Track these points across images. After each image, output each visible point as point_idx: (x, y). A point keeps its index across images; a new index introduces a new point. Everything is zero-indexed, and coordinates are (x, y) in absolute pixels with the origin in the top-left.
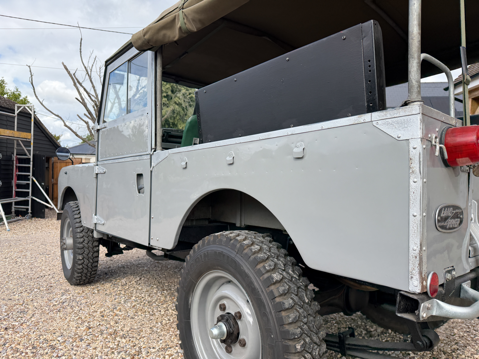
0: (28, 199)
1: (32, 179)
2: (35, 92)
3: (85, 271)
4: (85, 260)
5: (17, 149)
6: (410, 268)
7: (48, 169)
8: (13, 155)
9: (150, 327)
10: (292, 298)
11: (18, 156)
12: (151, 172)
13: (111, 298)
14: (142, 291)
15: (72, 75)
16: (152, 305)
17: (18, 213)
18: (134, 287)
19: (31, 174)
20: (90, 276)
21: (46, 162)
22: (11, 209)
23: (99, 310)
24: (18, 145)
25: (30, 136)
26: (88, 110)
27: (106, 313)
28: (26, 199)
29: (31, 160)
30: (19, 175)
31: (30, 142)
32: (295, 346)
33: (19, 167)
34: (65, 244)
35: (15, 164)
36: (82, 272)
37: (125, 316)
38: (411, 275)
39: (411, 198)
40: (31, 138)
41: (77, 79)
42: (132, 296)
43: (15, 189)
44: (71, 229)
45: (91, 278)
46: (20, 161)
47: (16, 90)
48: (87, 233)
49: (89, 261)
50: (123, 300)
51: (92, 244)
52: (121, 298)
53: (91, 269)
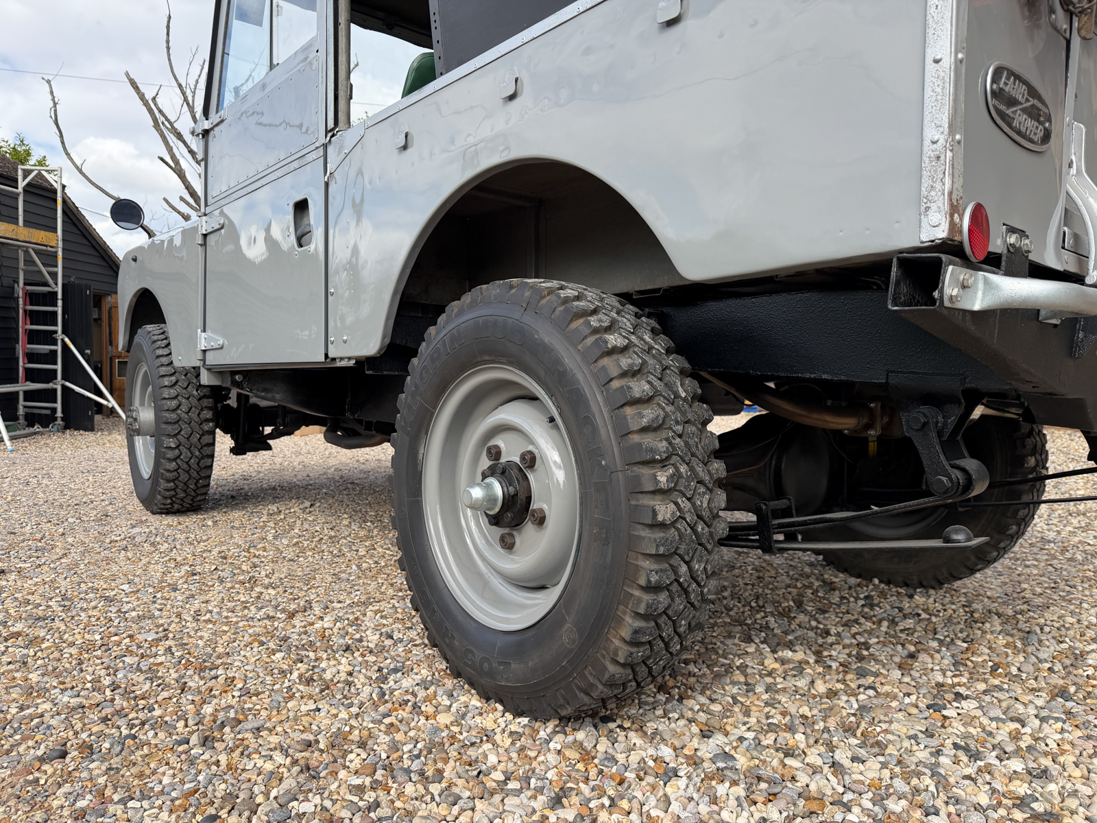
0: (55, 386)
1: (63, 340)
2: (63, 143)
3: (184, 477)
4: (184, 450)
5: (25, 272)
6: (923, 189)
7: (99, 322)
8: (16, 285)
9: (331, 574)
10: (649, 382)
11: (28, 288)
12: (327, 184)
13: (244, 532)
14: (315, 522)
15: (150, 102)
17: (32, 419)
18: (298, 517)
19: (59, 328)
20: (195, 491)
21: (94, 307)
22: (16, 409)
23: (216, 549)
24: (29, 261)
25: (56, 240)
26: (188, 187)
27: (231, 553)
28: (50, 385)
29: (60, 296)
30: (31, 331)
31: (56, 252)
32: (655, 476)
33: (32, 312)
34: (135, 420)
35: (21, 306)
36: (177, 478)
37: (277, 558)
38: (925, 203)
39: (930, 21)
40: (57, 244)
41: (160, 111)
42: (293, 530)
43: (24, 363)
44: (150, 388)
45: (198, 495)
46: (33, 298)
47: (18, 143)
48: (186, 388)
49: (191, 453)
50: (271, 535)
51: (199, 414)
52: (266, 532)
53: (198, 473)
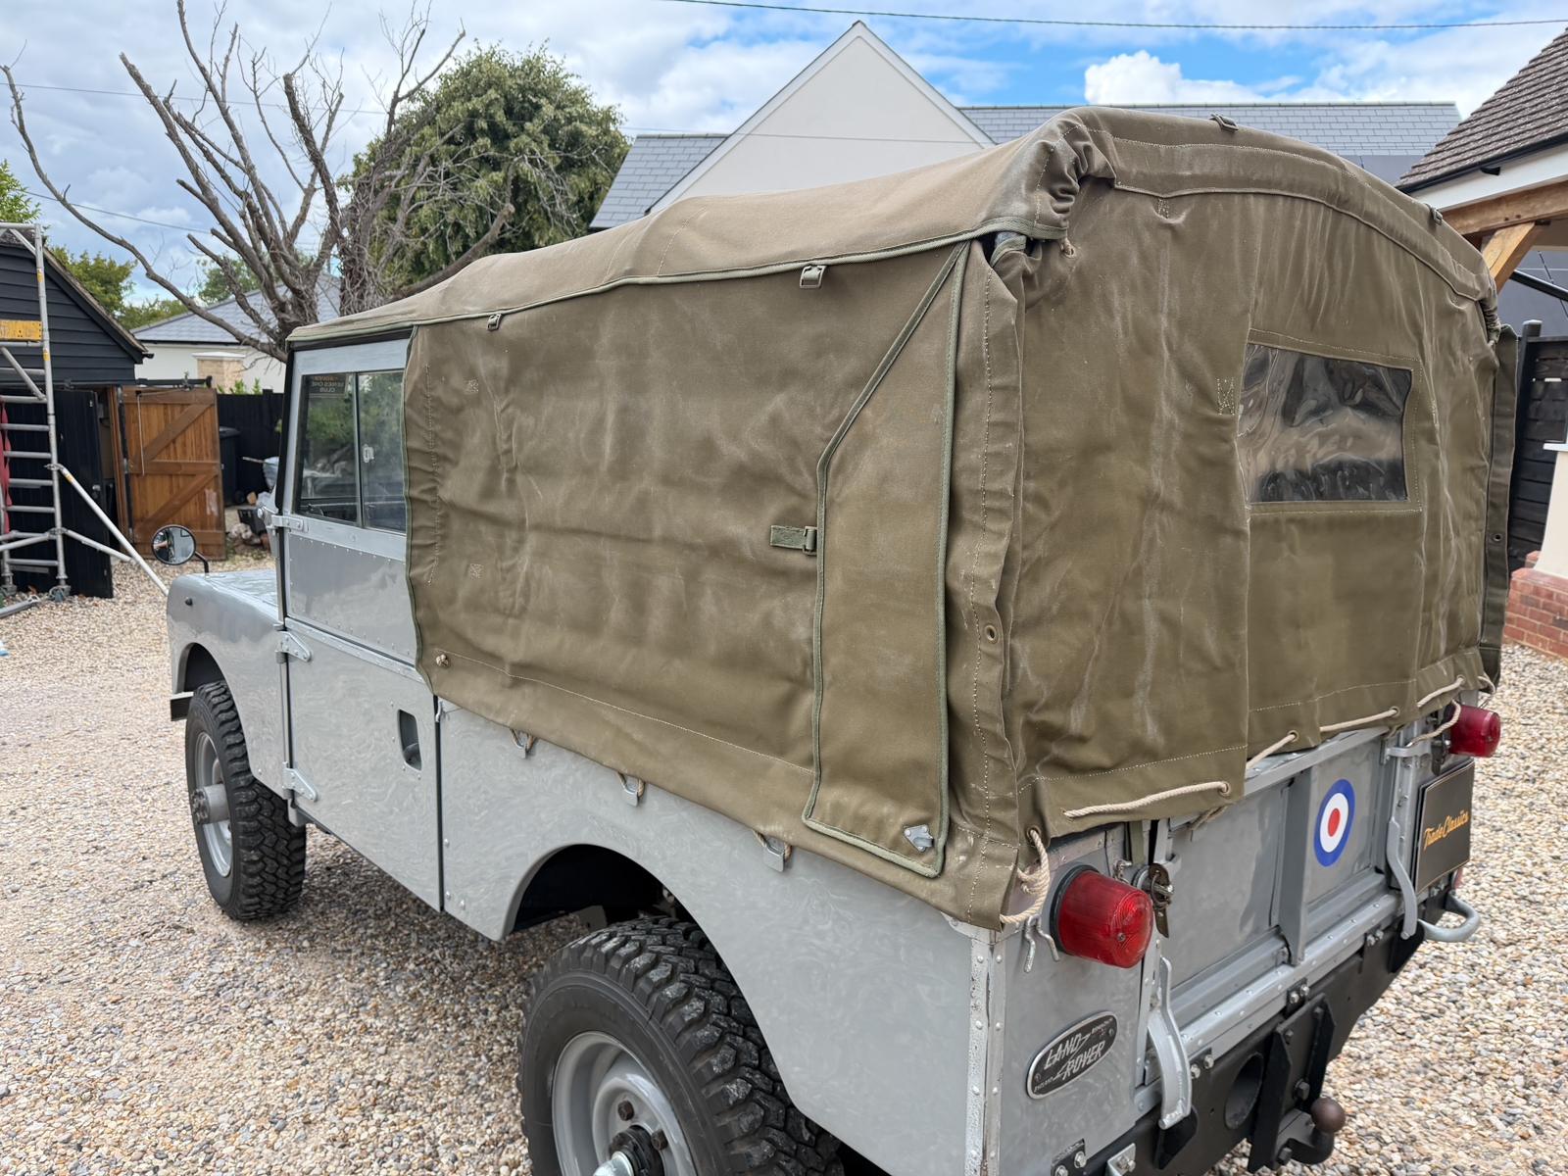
0: (54, 537)
1: (59, 472)
3: (271, 889)
4: (269, 862)
7: (106, 425)
9: (457, 1071)
11: (3, 397)
12: (438, 725)
13: (349, 965)
14: (434, 937)
16: (463, 990)
17: (25, 582)
18: (413, 924)
19: (54, 455)
20: (284, 898)
21: (98, 403)
23: (319, 1014)
25: (37, 332)
26: (224, 222)
27: (338, 1023)
28: (46, 536)
29: (51, 409)
30: (14, 459)
31: (41, 348)
33: (12, 433)
34: (204, 806)
36: (263, 893)
37: (392, 1034)
40: (42, 336)
41: (177, 116)
42: (408, 959)
43: (7, 505)
44: (218, 763)
49: (278, 862)
50: (382, 974)
52: (376, 966)
53: (287, 882)
